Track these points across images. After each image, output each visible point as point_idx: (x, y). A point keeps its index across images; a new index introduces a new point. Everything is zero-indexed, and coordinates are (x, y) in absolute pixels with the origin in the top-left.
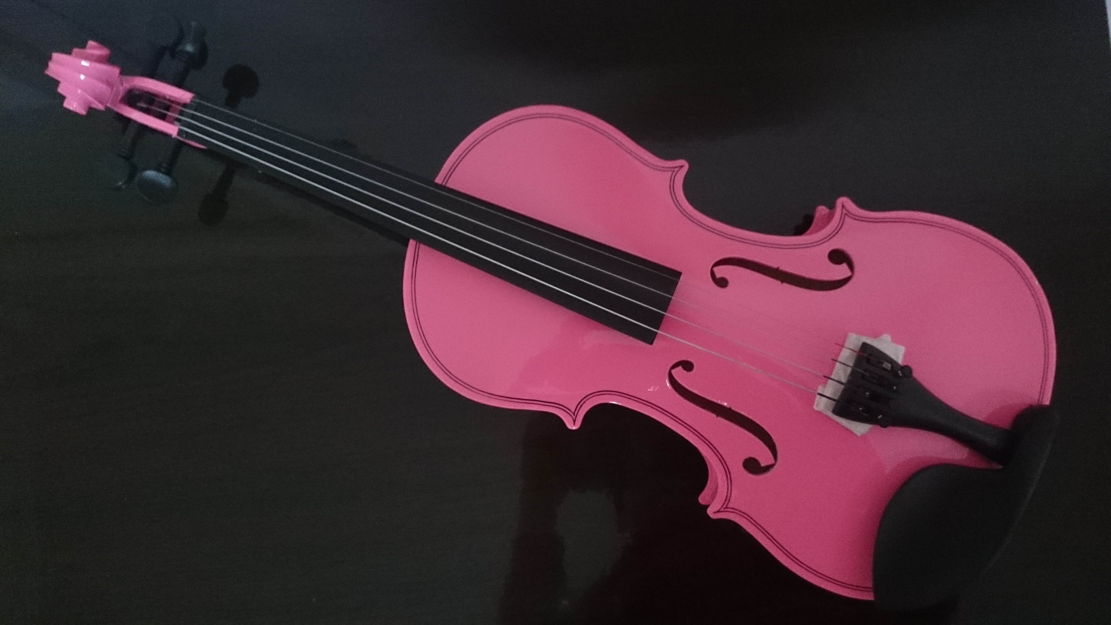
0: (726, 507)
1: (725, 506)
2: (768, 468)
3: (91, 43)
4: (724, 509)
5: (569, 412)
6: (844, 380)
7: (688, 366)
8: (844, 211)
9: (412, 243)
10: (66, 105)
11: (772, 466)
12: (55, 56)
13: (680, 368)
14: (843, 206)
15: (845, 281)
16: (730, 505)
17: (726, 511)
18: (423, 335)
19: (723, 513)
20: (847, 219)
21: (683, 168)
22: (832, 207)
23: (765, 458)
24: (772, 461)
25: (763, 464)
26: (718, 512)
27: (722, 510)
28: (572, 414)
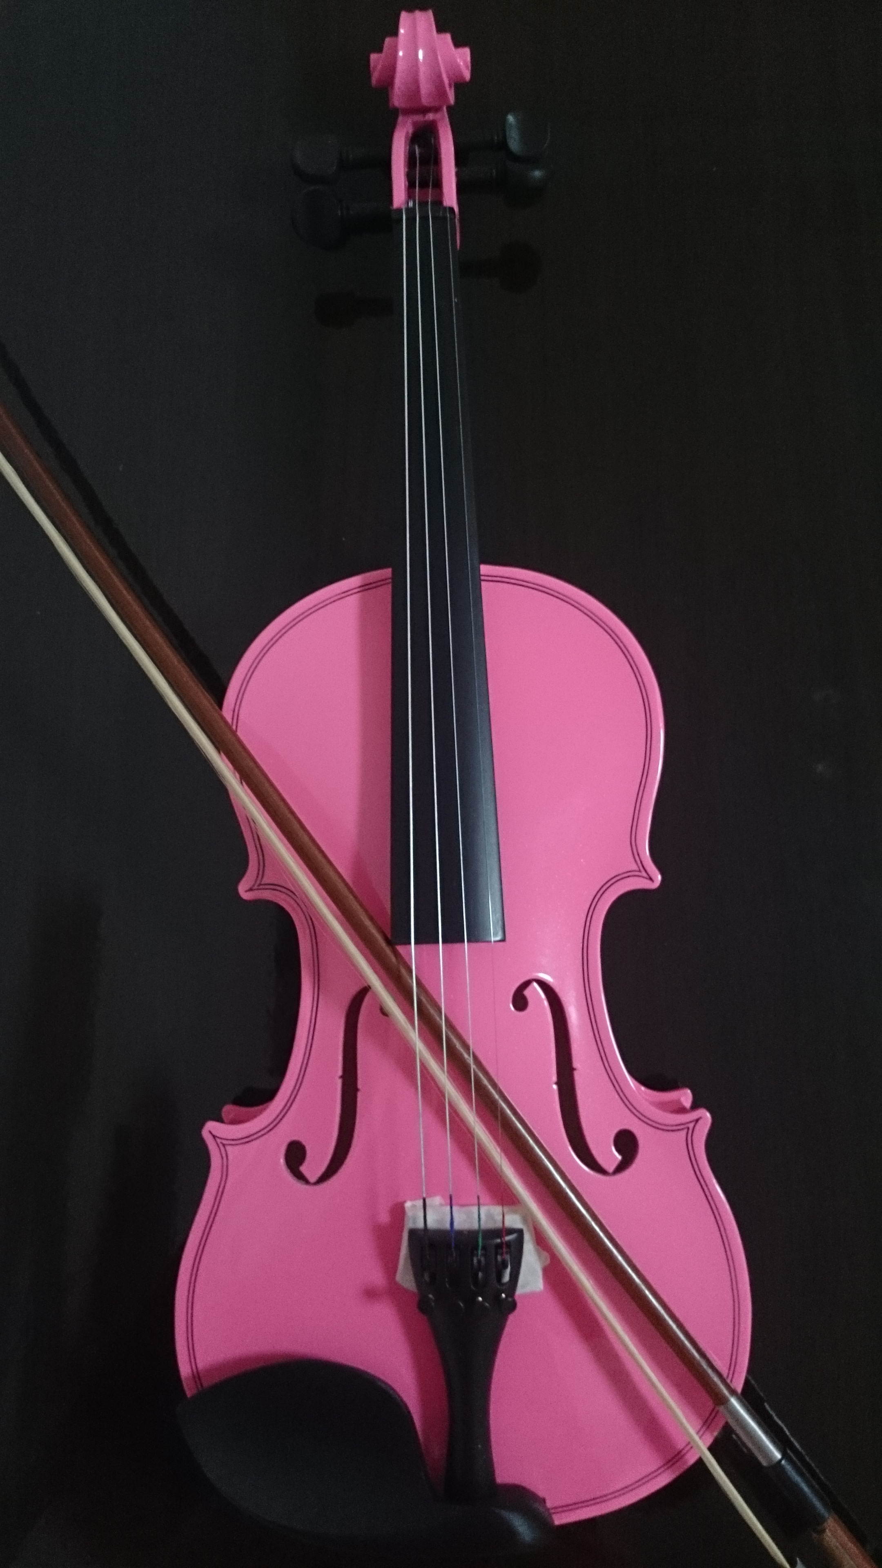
0: (223, 1143)
1: (225, 1142)
2: (300, 1177)
3: (467, 51)
4: (221, 1143)
5: (260, 876)
6: (457, 1226)
8: (691, 1126)
9: (387, 572)
10: (373, 57)
11: (307, 1182)
12: (430, 13)
14: (697, 1121)
15: (598, 1169)
16: (228, 1148)
17: (219, 1147)
18: (273, 641)
19: (215, 1144)
20: (684, 1133)
21: (649, 881)
22: (695, 1106)
23: (313, 1168)
24: (312, 1179)
25: (303, 1169)
26: (214, 1137)
27: (219, 1141)
28: (258, 882)
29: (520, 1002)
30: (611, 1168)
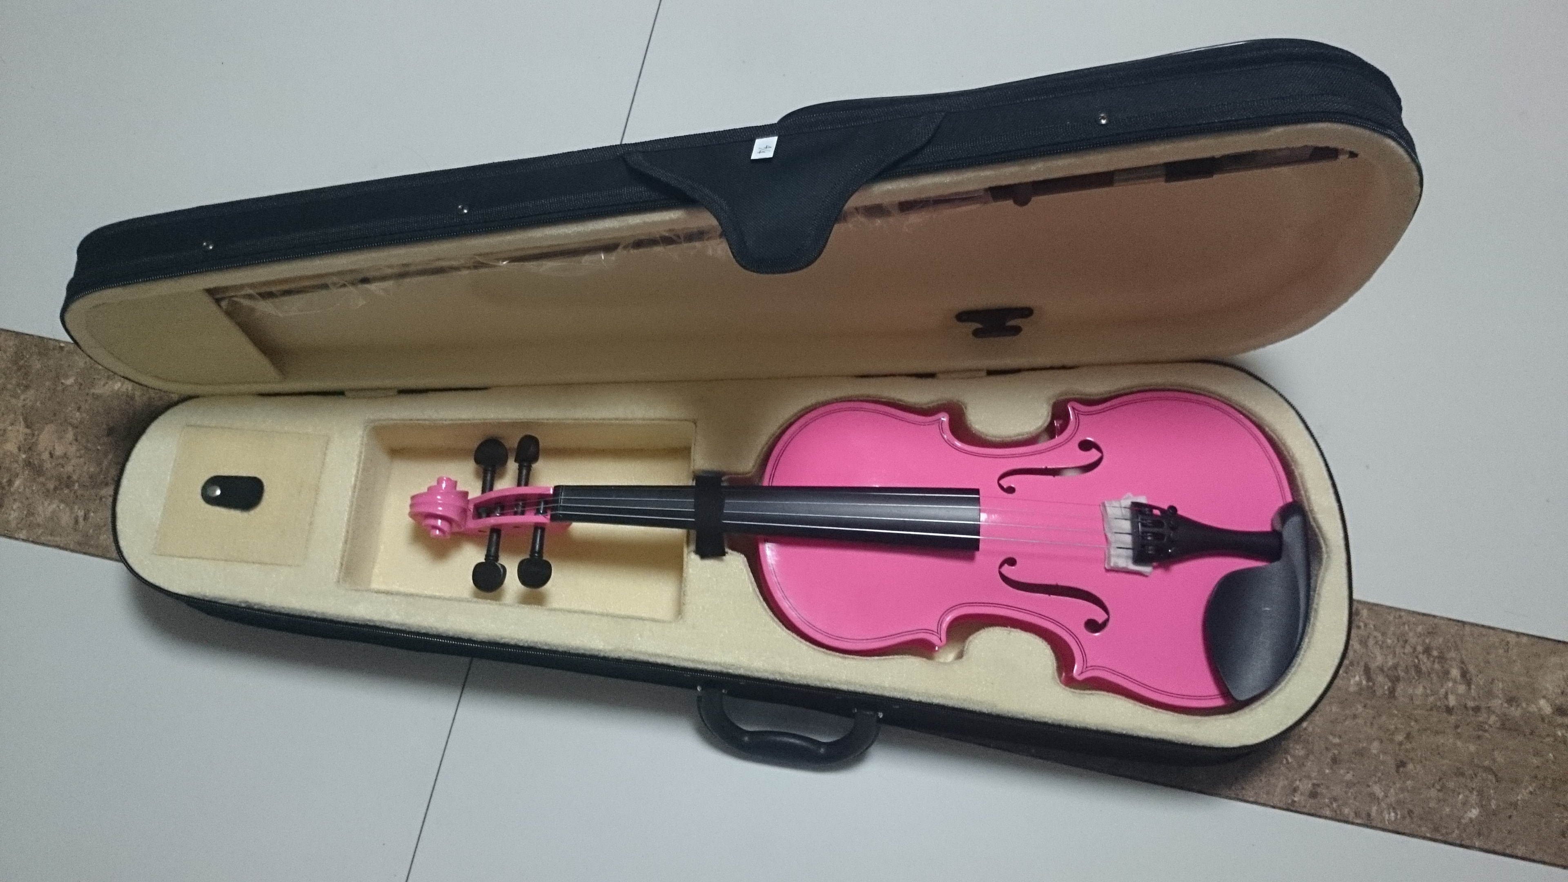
1: (1085, 667)
2: (1105, 623)
7: (1011, 562)
8: (1076, 412)
11: (1107, 621)
13: (1006, 565)
14: (1074, 408)
15: (1100, 460)
16: (1089, 665)
17: (1087, 671)
19: (1086, 673)
20: (1080, 416)
21: (945, 419)
23: (1099, 616)
24: (1106, 616)
25: (1100, 621)
26: (1082, 673)
27: (1084, 670)
28: (936, 634)
29: (1011, 490)
30: (1099, 455)
